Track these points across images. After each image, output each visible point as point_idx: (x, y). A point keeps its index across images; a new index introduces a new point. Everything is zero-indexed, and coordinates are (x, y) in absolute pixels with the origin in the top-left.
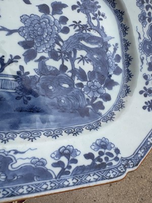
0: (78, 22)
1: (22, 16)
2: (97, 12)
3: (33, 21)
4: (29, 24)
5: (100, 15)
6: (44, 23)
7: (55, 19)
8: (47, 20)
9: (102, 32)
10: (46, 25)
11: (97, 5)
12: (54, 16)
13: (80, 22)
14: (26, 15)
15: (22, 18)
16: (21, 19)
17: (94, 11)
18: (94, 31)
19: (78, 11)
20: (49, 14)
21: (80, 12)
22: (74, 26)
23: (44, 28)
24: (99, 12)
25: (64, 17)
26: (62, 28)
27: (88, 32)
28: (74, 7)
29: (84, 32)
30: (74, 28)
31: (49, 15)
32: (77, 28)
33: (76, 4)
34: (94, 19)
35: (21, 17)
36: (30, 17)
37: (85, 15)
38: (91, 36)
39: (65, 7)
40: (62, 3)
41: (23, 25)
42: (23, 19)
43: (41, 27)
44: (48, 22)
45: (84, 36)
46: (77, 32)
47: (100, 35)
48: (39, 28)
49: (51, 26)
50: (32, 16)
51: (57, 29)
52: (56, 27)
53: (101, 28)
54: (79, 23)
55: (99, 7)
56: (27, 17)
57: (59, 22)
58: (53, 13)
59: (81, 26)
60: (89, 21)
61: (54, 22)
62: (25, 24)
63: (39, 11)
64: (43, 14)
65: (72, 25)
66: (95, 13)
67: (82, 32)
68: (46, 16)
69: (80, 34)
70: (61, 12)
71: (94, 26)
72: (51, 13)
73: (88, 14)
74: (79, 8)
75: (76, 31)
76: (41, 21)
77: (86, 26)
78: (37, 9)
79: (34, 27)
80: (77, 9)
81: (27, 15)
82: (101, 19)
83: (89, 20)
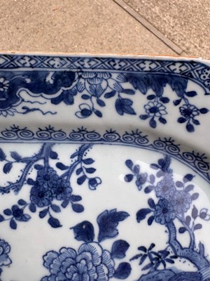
0: (147, 247)
1: (46, 255)
2: (189, 213)
3: (64, 261)
4: (57, 269)
5: (195, 218)
6: (84, 262)
7: (103, 251)
8: (89, 254)
9: (199, 258)
10: (87, 265)
11: (191, 193)
12: (102, 244)
13: (153, 245)
14: (53, 251)
15: (45, 258)
16: (45, 261)
17: (183, 212)
18: (183, 260)
19: (150, 222)
20: (92, 241)
21: (154, 222)
22: (140, 258)
23: (83, 273)
24: (195, 211)
25: (121, 241)
26: (116, 267)
27: (169, 265)
28: (141, 215)
29: (161, 267)
30: (141, 264)
31: (92, 244)
32: (147, 261)
33: (146, 206)
34: (182, 230)
35: (44, 256)
36: (59, 254)
37: (164, 228)
38: (176, 275)
39: (122, 220)
40: (118, 210)
41: (47, 273)
42: (48, 259)
43: (78, 272)
44: (90, 258)
45: (161, 276)
46: (146, 272)
47: (196, 265)
48: (75, 275)
49: (96, 267)
50: (62, 251)
51: (106, 271)
52: (104, 268)
53: (197, 248)
54: (150, 249)
55: (196, 196)
56: (55, 256)
57: (111, 254)
58: (101, 238)
59: (154, 256)
60: (172, 240)
61: (101, 257)
62: (50, 269)
63: (76, 238)
64: (82, 242)
65: (136, 257)
66: (186, 215)
67: (155, 269)
68: (87, 247)
69: (151, 275)
70: (115, 232)
71: (182, 249)
72: (96, 239)
73: (169, 224)
74: (151, 214)
75: (144, 269)
76: (79, 258)
77: (165, 253)
78: (72, 234)
79: (65, 274)
80: (148, 216)
81: (55, 250)
82: (199, 227)
83: (172, 236)
